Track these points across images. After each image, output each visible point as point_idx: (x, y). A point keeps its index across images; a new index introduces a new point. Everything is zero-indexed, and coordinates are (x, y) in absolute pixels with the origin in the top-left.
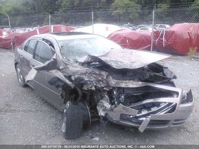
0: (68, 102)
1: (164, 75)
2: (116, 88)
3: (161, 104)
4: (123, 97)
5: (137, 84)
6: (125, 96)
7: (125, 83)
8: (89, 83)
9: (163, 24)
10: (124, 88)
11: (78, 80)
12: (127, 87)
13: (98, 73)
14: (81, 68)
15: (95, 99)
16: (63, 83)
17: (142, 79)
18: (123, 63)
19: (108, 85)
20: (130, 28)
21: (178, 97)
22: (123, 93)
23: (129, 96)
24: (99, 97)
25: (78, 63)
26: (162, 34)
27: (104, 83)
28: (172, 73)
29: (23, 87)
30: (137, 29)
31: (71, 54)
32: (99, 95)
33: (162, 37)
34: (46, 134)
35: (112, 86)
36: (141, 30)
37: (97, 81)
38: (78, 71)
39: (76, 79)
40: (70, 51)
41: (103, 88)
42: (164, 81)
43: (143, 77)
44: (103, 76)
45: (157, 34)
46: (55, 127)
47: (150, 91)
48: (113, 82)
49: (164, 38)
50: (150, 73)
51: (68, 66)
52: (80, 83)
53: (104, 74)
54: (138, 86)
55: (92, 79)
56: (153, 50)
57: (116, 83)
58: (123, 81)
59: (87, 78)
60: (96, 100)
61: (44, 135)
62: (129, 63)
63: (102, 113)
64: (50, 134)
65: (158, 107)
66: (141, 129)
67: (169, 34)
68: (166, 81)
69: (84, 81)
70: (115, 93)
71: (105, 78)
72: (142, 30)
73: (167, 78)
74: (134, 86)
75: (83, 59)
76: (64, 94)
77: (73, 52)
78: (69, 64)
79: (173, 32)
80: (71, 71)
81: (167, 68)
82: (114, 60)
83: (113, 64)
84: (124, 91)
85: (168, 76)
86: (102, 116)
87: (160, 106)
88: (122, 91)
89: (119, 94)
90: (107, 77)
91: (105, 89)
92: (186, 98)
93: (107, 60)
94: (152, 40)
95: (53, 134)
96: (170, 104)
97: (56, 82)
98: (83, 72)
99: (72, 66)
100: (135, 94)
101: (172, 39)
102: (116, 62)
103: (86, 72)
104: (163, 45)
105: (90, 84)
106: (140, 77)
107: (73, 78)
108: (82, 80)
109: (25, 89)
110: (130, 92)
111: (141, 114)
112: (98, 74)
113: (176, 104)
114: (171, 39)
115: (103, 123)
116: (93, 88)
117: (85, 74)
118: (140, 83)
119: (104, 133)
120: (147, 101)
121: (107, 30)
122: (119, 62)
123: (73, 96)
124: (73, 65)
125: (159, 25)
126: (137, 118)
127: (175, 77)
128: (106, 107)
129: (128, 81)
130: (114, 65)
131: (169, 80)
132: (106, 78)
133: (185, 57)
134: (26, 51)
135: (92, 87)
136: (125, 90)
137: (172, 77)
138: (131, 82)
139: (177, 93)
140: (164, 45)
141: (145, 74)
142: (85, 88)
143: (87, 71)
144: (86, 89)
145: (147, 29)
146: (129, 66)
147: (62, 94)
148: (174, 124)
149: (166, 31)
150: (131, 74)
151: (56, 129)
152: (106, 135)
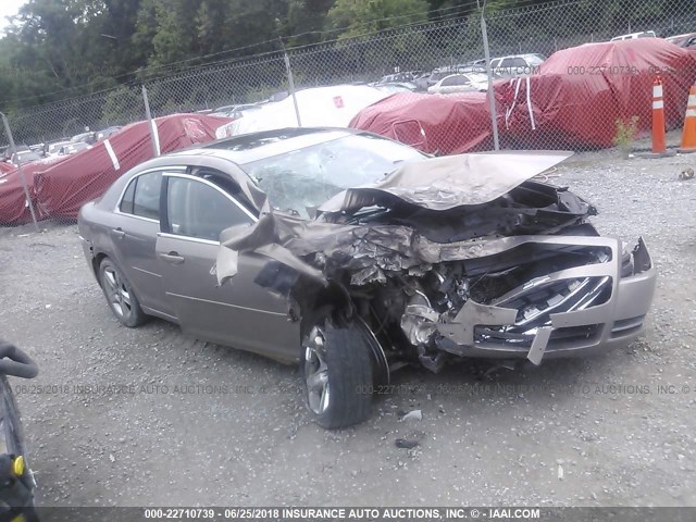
0: (315, 330)
1: (562, 207)
2: (443, 267)
3: (571, 287)
4: (465, 287)
5: (496, 246)
6: (470, 284)
7: (465, 247)
8: (365, 265)
9: (515, 54)
10: (463, 263)
11: (334, 263)
12: (472, 257)
13: (385, 233)
14: (332, 229)
15: (386, 309)
16: (296, 279)
17: (508, 228)
18: (451, 193)
19: (421, 263)
20: (406, 84)
21: (610, 260)
22: (464, 276)
23: (481, 282)
24: (399, 300)
25: (322, 216)
26: (523, 92)
27: (407, 257)
28: (582, 200)
29: (134, 327)
30: (430, 85)
31: (287, 196)
32: (398, 294)
33: (522, 99)
34: (269, 432)
35: (431, 261)
36: (445, 88)
37: (386, 256)
38: (331, 238)
39: (329, 260)
40: (285, 189)
41: (406, 271)
42: (566, 225)
43: (509, 222)
44: (402, 238)
45: (504, 93)
46: (286, 408)
47: (534, 258)
48: (432, 251)
49: (529, 104)
50: (523, 210)
51: (297, 230)
52: (341, 268)
53: (404, 233)
54: (500, 250)
55: (374, 253)
56: (503, 147)
57: (442, 252)
58: (457, 244)
59: (359, 252)
60: (392, 310)
61: (265, 434)
62: (466, 190)
63: (418, 337)
64: (282, 430)
65: (564, 295)
66: (535, 356)
67: (545, 89)
68: (570, 223)
69: (351, 261)
70: (442, 280)
71: (407, 243)
72: (450, 87)
73: (573, 216)
74: (491, 252)
75: (335, 204)
76: (298, 311)
77: (291, 190)
78: (298, 225)
79: (556, 80)
80: (309, 241)
81: (565, 190)
82: (426, 189)
83: (425, 201)
84: (464, 270)
85: (574, 210)
86: (423, 344)
87: (570, 292)
88: (458, 270)
89: (454, 282)
90: (412, 239)
91: (411, 274)
92: (632, 261)
93: (407, 193)
94: (494, 117)
95: (289, 428)
96: (595, 280)
97: (275, 277)
98: (346, 237)
99: (309, 228)
100: (496, 274)
101: (557, 103)
102: (434, 193)
103: (354, 235)
104: (530, 124)
105: (370, 267)
106: (502, 225)
107: (321, 258)
108: (348, 258)
109: (143, 333)
110: (483, 271)
111: (523, 322)
112: (386, 236)
113: (611, 279)
114: (552, 101)
115: (428, 361)
116: (381, 277)
117: (352, 241)
118: (505, 239)
119: (429, 396)
120: (534, 282)
121: (339, 107)
122: (440, 193)
123: (327, 310)
124: (309, 225)
125: (502, 59)
126: (518, 331)
127: (592, 211)
128: (427, 320)
129: (470, 242)
130: (430, 203)
131: (580, 220)
132: (411, 243)
133: (607, 151)
134: (133, 213)
135: (375, 275)
136: (466, 269)
137: (584, 211)
138: (480, 241)
139: (607, 251)
140: (533, 124)
141: (512, 215)
142: (358, 280)
143: (356, 232)
144: (360, 283)
145: (464, 81)
146: (469, 198)
147: (291, 312)
148: (615, 334)
149: (531, 81)
150: (475, 221)
151: (293, 414)
152: (437, 402)
